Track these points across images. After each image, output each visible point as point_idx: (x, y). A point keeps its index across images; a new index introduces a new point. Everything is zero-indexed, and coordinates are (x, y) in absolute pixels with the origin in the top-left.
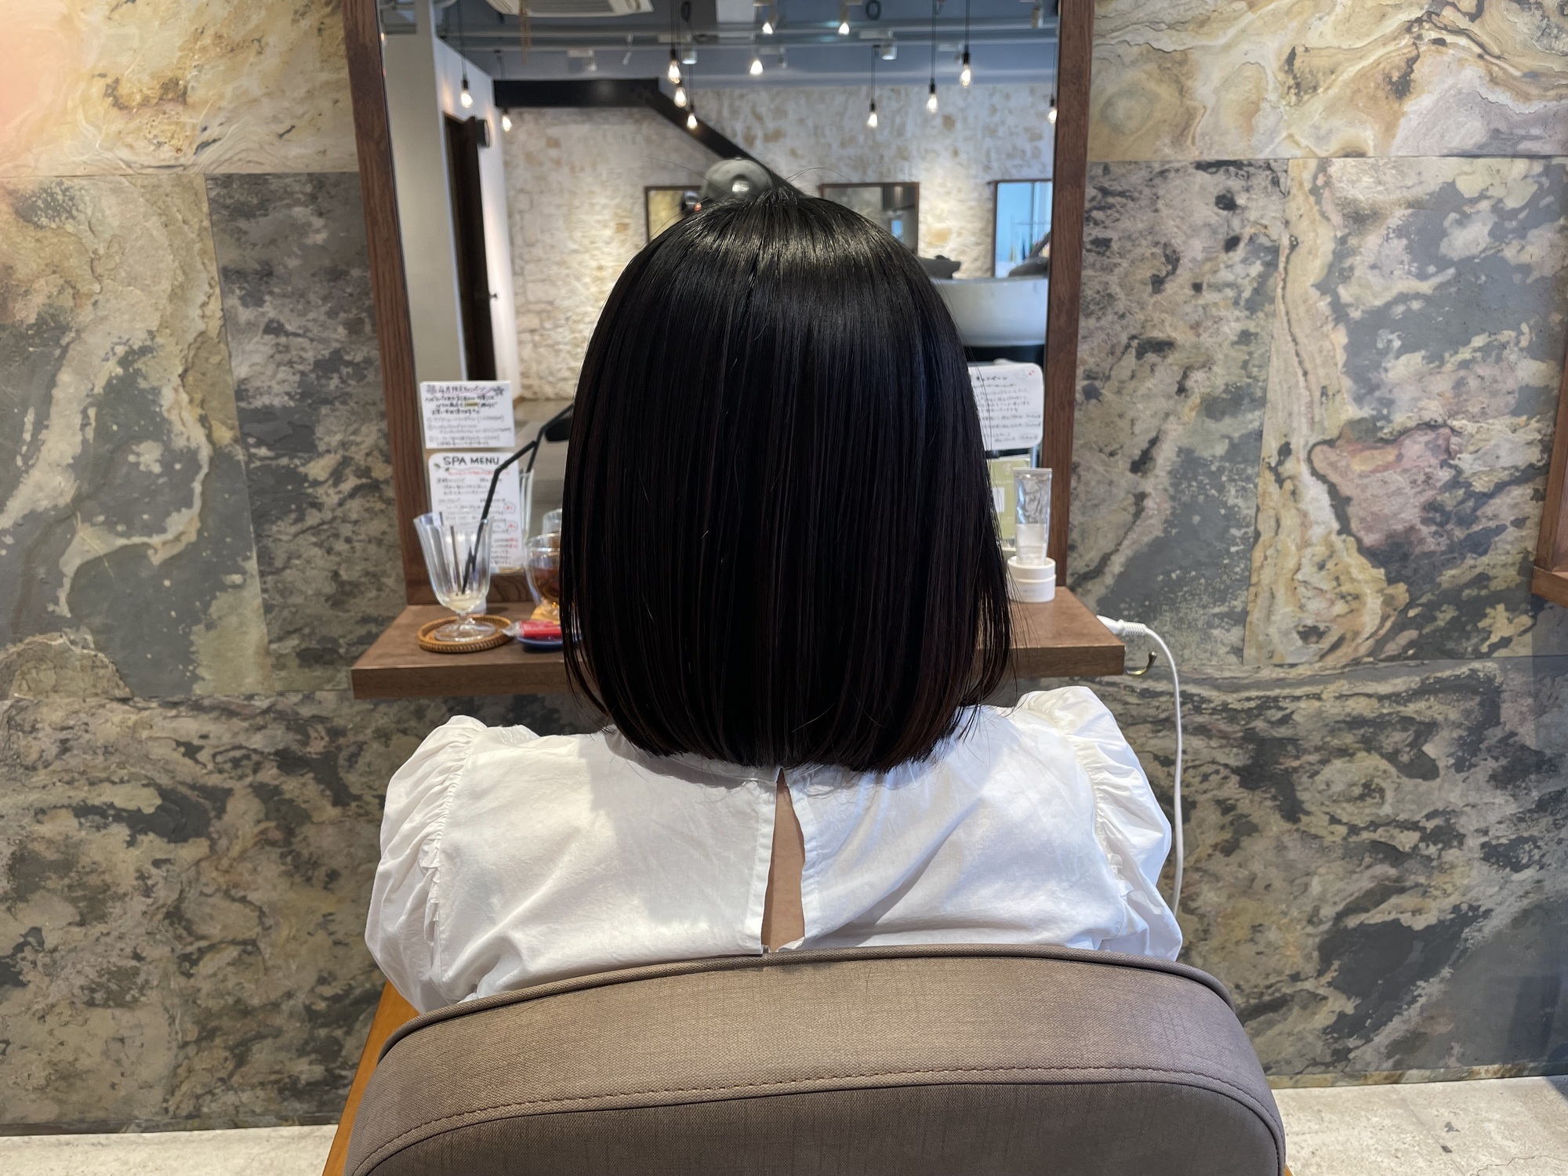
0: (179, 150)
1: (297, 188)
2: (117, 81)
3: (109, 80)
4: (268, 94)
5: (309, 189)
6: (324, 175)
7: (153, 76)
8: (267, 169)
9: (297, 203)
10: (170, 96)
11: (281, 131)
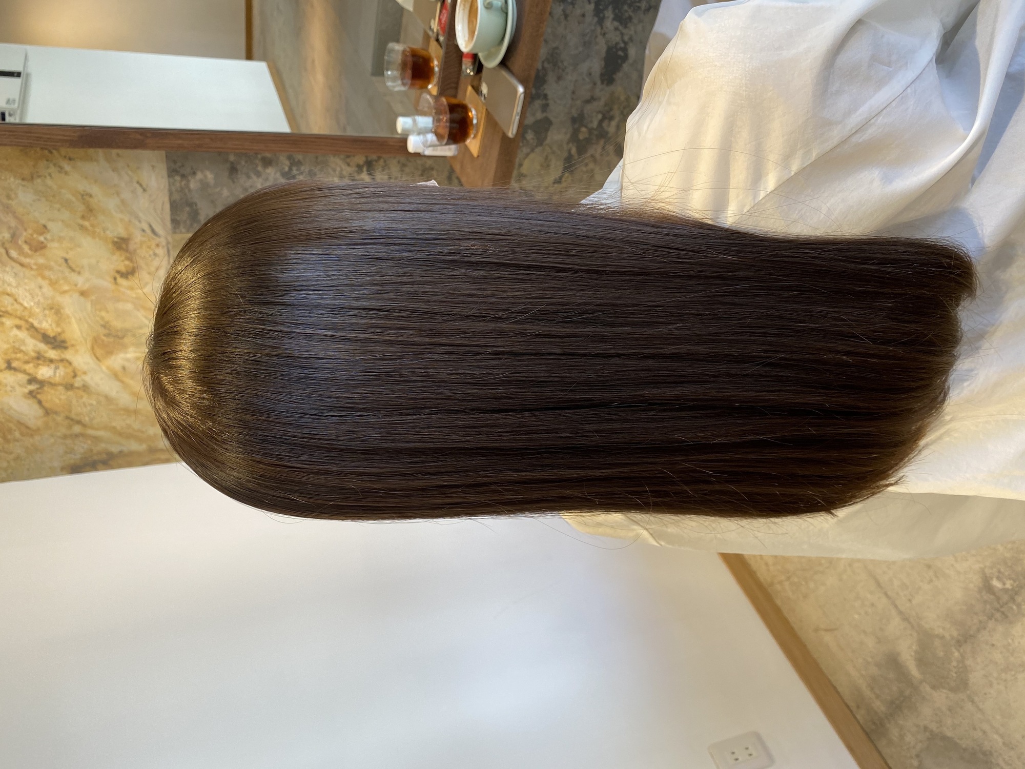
0: (158, 245)
1: (178, 185)
2: (118, 272)
3: (118, 277)
4: (118, 194)
5: (178, 178)
6: (168, 169)
7: (113, 254)
8: (167, 199)
9: (187, 186)
10: (124, 246)
11: (141, 190)
